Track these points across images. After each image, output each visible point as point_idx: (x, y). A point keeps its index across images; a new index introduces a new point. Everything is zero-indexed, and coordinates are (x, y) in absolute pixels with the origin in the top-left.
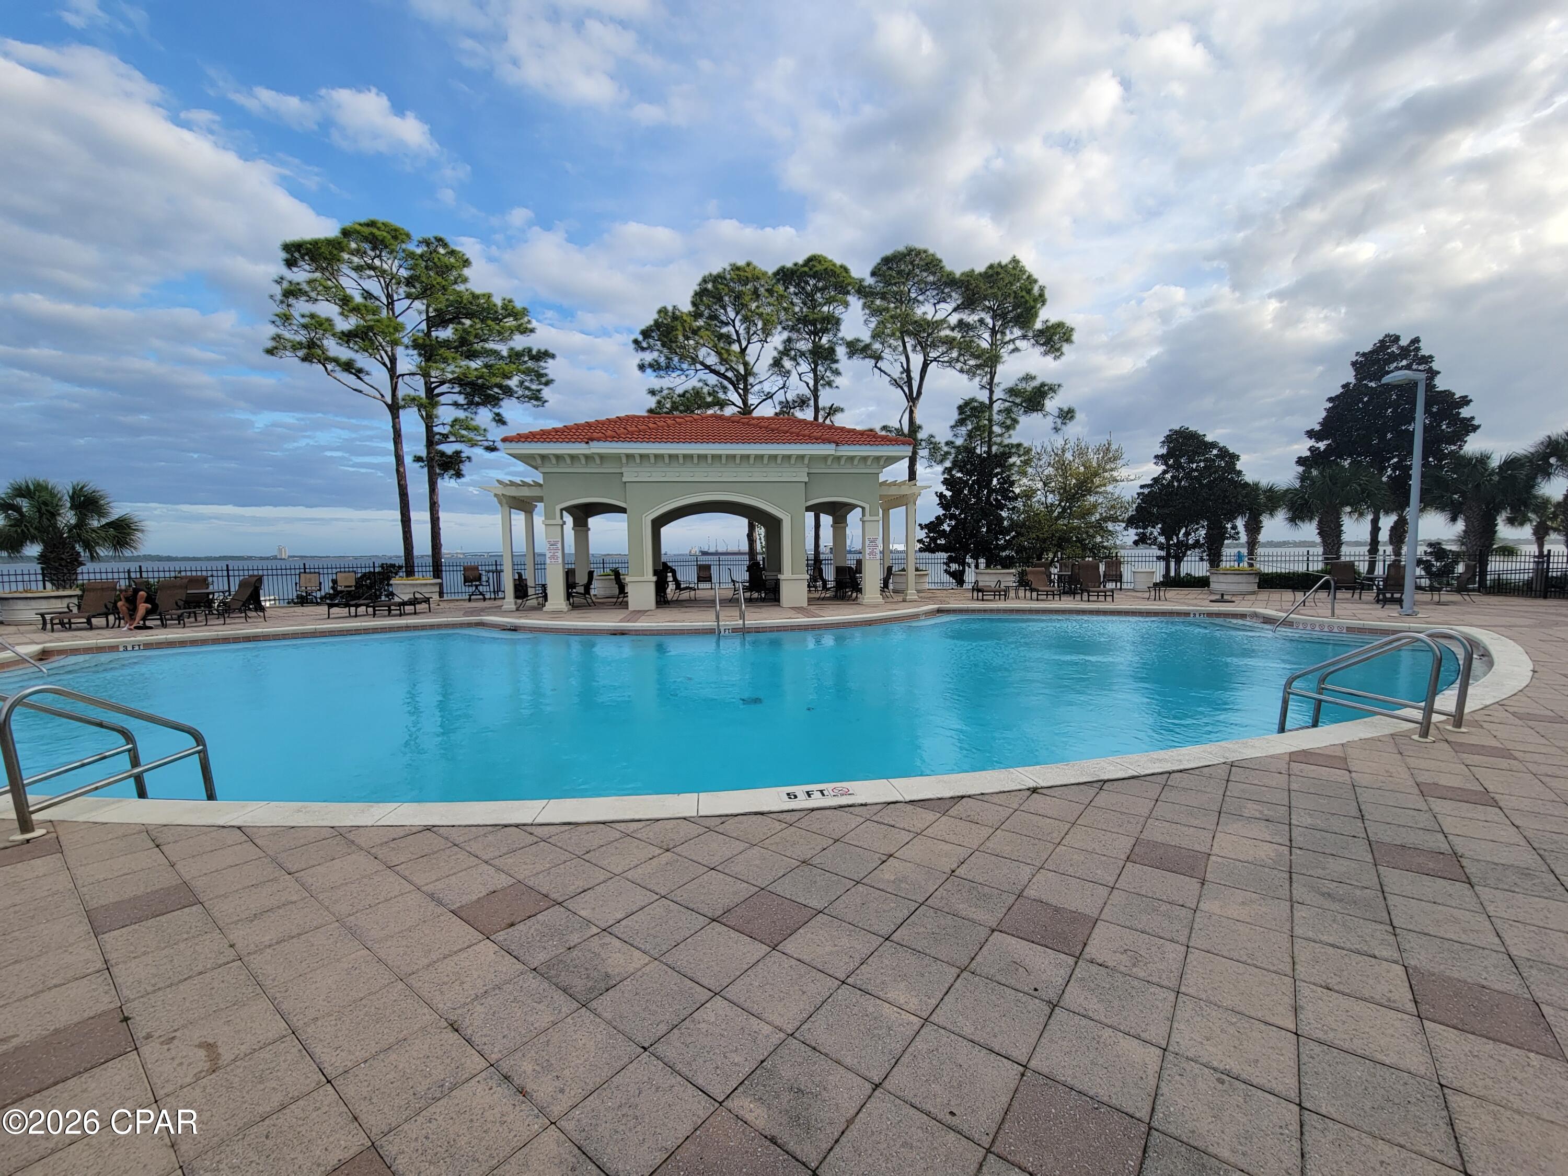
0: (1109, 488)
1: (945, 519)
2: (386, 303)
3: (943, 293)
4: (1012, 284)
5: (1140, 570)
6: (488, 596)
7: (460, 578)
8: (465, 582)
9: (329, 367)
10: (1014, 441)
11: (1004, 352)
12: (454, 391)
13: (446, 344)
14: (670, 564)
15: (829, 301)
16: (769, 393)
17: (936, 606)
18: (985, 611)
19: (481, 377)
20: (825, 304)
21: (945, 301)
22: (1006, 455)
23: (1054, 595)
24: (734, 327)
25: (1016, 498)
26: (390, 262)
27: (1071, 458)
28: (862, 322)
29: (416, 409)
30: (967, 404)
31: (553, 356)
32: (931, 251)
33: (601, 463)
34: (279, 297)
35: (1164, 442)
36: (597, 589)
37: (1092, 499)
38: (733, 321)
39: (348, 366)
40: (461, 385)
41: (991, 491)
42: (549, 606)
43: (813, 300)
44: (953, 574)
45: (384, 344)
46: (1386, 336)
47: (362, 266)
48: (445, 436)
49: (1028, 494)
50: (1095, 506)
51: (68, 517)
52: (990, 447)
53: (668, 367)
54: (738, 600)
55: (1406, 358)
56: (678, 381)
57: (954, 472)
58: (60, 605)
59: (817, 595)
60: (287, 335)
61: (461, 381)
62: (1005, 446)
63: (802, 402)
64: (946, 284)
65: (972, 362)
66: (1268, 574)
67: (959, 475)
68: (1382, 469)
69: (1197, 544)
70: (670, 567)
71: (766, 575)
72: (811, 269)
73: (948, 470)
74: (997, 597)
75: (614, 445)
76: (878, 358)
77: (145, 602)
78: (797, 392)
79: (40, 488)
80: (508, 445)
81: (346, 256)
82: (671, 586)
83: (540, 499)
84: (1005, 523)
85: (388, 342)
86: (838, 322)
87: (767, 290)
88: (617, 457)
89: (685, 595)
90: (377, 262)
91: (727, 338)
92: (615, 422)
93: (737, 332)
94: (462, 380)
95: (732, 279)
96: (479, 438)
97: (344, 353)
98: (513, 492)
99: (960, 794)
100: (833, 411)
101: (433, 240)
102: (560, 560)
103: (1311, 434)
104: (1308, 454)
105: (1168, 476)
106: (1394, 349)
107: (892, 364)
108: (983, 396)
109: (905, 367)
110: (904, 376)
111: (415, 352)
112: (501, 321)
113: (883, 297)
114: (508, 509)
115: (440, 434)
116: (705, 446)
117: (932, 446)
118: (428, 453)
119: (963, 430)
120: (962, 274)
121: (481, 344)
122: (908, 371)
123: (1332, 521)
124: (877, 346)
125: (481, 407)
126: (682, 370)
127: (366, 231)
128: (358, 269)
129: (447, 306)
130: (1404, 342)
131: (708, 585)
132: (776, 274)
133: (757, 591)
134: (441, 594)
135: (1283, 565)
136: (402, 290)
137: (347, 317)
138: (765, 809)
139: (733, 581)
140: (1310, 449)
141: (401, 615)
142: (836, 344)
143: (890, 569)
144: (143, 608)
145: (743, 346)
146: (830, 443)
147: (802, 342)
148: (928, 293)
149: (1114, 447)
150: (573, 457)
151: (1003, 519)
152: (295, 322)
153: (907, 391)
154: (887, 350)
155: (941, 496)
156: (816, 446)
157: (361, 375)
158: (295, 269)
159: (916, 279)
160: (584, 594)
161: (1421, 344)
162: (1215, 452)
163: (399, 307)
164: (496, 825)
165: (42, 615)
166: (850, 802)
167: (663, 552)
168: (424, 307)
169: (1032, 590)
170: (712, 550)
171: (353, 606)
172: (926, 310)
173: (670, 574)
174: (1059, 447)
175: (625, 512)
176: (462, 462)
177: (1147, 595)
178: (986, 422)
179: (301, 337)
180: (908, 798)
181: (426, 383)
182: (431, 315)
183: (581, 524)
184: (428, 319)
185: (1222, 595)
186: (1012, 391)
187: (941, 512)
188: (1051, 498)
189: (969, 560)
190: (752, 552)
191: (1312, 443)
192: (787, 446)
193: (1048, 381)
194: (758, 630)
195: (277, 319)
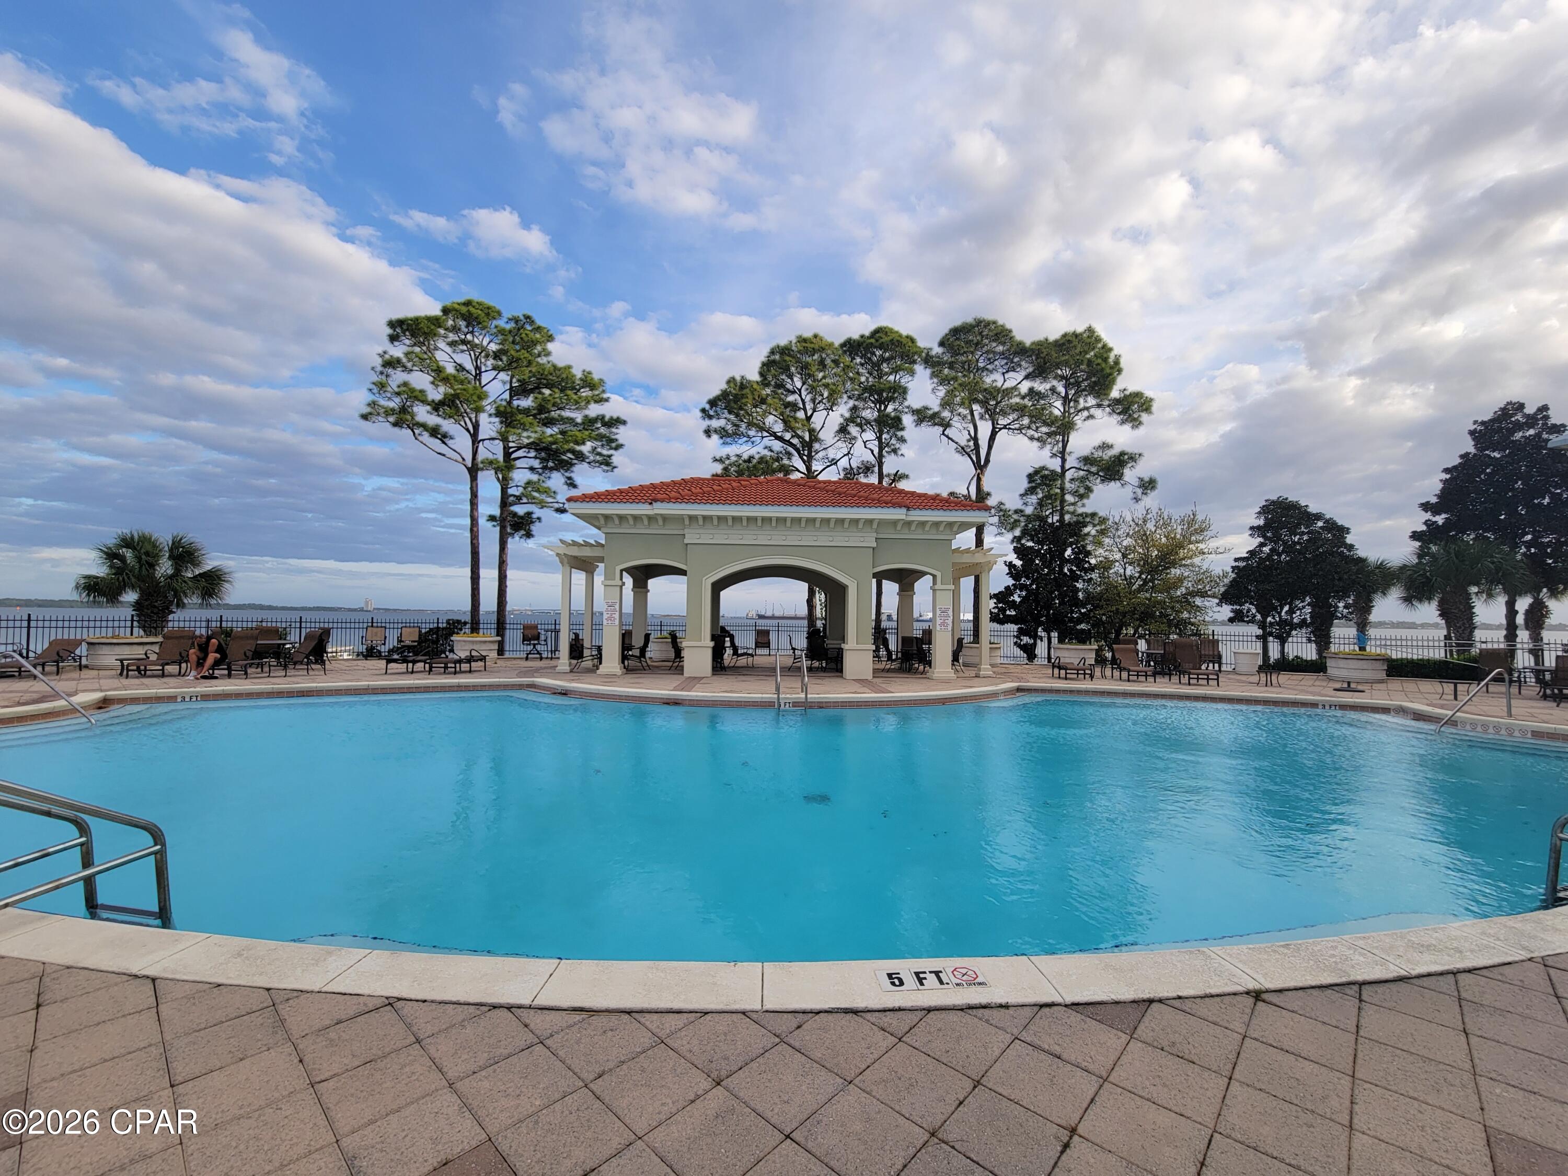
0: (1197, 560)
1: (1015, 590)
2: (474, 373)
3: (1012, 362)
4: (1086, 353)
5: (1241, 650)
6: (544, 655)
7: (519, 635)
8: (524, 640)
9: (417, 432)
10: (1088, 510)
11: (1078, 419)
12: (529, 455)
13: (526, 412)
14: (728, 628)
15: (895, 371)
16: (833, 460)
17: (1015, 685)
18: (1071, 692)
19: (555, 443)
20: (891, 374)
21: (1014, 370)
22: (1081, 524)
23: (1146, 676)
24: (800, 396)
25: (1092, 569)
26: (481, 337)
27: (1153, 530)
28: (930, 391)
29: (493, 472)
30: (1037, 472)
31: (624, 423)
32: (1000, 322)
33: (664, 525)
34: (379, 368)
35: (1259, 513)
36: (655, 651)
37: (1175, 572)
38: (800, 390)
39: (434, 432)
40: (536, 450)
41: (1066, 561)
42: (603, 669)
43: (879, 369)
44: (1024, 648)
45: (468, 410)
46: (1508, 403)
47: (456, 342)
48: (519, 498)
49: (1106, 565)
50: (1181, 580)
51: (165, 567)
52: (1062, 516)
53: (735, 434)
54: (799, 669)
55: (1533, 427)
56: (745, 447)
57: (1023, 541)
58: (139, 652)
59: (881, 666)
60: (383, 402)
61: (535, 446)
62: (1078, 515)
63: (867, 469)
64: (1016, 353)
65: (1044, 429)
66: (1397, 660)
67: (1030, 544)
68: (1515, 546)
69: (1303, 624)
70: (728, 632)
71: (830, 643)
72: (877, 341)
73: (1017, 539)
74: (1081, 676)
75: (677, 506)
76: (946, 425)
77: (216, 652)
78: (861, 459)
79: (145, 539)
80: (572, 504)
81: (442, 331)
82: (729, 652)
83: (601, 560)
84: (1080, 594)
85: (471, 409)
86: (904, 391)
87: (833, 361)
88: (679, 519)
89: (742, 661)
90: (469, 337)
91: (794, 406)
92: (680, 484)
93: (803, 400)
94: (538, 445)
95: (799, 352)
96: (550, 500)
97: (433, 420)
98: (575, 552)
99: (1146, 996)
100: (898, 477)
101: (522, 318)
102: (617, 622)
103: (1426, 507)
104: (1424, 528)
105: (1266, 549)
106: (1519, 417)
107: (960, 431)
108: (1055, 465)
109: (973, 434)
110: (971, 443)
111: (497, 420)
112: (579, 390)
113: (951, 366)
114: (568, 568)
115: (514, 496)
116: (770, 508)
117: (1001, 513)
118: (502, 513)
119: (1033, 499)
120: (1033, 343)
121: (558, 412)
122: (975, 439)
123: (1461, 603)
124: (946, 414)
125: (555, 472)
126: (748, 437)
127: (464, 309)
128: (452, 344)
129: (530, 378)
130: (1530, 410)
131: (766, 651)
132: (843, 345)
133: (818, 660)
134: (501, 652)
135: (1415, 651)
136: (490, 362)
137: (437, 386)
138: (860, 1004)
139: (794, 649)
140: (1426, 523)
141: (455, 673)
142: (901, 412)
143: (960, 641)
144: (212, 657)
145: (809, 414)
146: (900, 507)
147: (869, 411)
148: (996, 363)
149: (1200, 517)
150: (636, 518)
151: (1078, 590)
152: (389, 389)
153: (974, 458)
154: (956, 418)
155: (1010, 565)
156: (885, 510)
157: (446, 440)
158: (396, 343)
159: (985, 349)
160: (639, 658)
161: (1550, 412)
162: (1320, 524)
163: (485, 378)
164: (482, 1005)
165: (121, 661)
166: (984, 1001)
167: (721, 614)
168: (508, 378)
169: (1121, 669)
170: (769, 614)
171: (410, 662)
172: (995, 379)
173: (727, 639)
174: (1140, 516)
175: (685, 575)
176: (532, 522)
177: (1255, 679)
178: (1058, 491)
179: (395, 403)
180: (1069, 999)
181: (504, 448)
182: (514, 385)
183: (641, 585)
184: (511, 388)
185: (1349, 683)
186: (1087, 460)
187: (1010, 582)
188: (1130, 570)
189: (1041, 632)
190: (811, 617)
191: (1428, 516)
192: (855, 510)
193: (1129, 450)
194: (821, 705)
195: (373, 387)
